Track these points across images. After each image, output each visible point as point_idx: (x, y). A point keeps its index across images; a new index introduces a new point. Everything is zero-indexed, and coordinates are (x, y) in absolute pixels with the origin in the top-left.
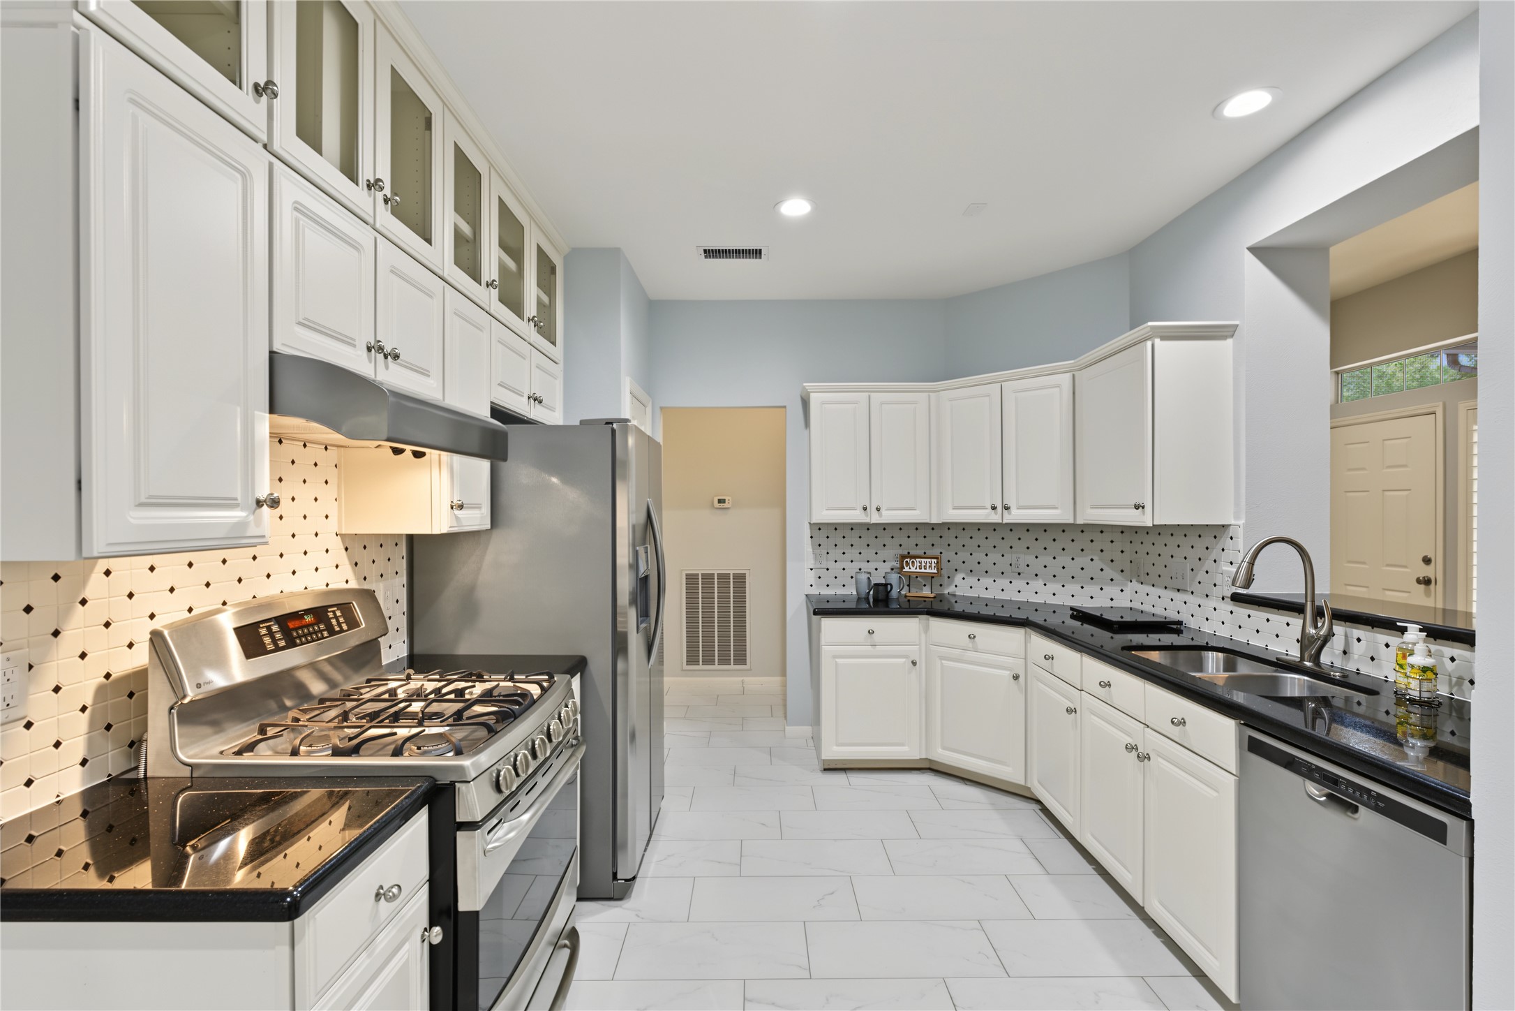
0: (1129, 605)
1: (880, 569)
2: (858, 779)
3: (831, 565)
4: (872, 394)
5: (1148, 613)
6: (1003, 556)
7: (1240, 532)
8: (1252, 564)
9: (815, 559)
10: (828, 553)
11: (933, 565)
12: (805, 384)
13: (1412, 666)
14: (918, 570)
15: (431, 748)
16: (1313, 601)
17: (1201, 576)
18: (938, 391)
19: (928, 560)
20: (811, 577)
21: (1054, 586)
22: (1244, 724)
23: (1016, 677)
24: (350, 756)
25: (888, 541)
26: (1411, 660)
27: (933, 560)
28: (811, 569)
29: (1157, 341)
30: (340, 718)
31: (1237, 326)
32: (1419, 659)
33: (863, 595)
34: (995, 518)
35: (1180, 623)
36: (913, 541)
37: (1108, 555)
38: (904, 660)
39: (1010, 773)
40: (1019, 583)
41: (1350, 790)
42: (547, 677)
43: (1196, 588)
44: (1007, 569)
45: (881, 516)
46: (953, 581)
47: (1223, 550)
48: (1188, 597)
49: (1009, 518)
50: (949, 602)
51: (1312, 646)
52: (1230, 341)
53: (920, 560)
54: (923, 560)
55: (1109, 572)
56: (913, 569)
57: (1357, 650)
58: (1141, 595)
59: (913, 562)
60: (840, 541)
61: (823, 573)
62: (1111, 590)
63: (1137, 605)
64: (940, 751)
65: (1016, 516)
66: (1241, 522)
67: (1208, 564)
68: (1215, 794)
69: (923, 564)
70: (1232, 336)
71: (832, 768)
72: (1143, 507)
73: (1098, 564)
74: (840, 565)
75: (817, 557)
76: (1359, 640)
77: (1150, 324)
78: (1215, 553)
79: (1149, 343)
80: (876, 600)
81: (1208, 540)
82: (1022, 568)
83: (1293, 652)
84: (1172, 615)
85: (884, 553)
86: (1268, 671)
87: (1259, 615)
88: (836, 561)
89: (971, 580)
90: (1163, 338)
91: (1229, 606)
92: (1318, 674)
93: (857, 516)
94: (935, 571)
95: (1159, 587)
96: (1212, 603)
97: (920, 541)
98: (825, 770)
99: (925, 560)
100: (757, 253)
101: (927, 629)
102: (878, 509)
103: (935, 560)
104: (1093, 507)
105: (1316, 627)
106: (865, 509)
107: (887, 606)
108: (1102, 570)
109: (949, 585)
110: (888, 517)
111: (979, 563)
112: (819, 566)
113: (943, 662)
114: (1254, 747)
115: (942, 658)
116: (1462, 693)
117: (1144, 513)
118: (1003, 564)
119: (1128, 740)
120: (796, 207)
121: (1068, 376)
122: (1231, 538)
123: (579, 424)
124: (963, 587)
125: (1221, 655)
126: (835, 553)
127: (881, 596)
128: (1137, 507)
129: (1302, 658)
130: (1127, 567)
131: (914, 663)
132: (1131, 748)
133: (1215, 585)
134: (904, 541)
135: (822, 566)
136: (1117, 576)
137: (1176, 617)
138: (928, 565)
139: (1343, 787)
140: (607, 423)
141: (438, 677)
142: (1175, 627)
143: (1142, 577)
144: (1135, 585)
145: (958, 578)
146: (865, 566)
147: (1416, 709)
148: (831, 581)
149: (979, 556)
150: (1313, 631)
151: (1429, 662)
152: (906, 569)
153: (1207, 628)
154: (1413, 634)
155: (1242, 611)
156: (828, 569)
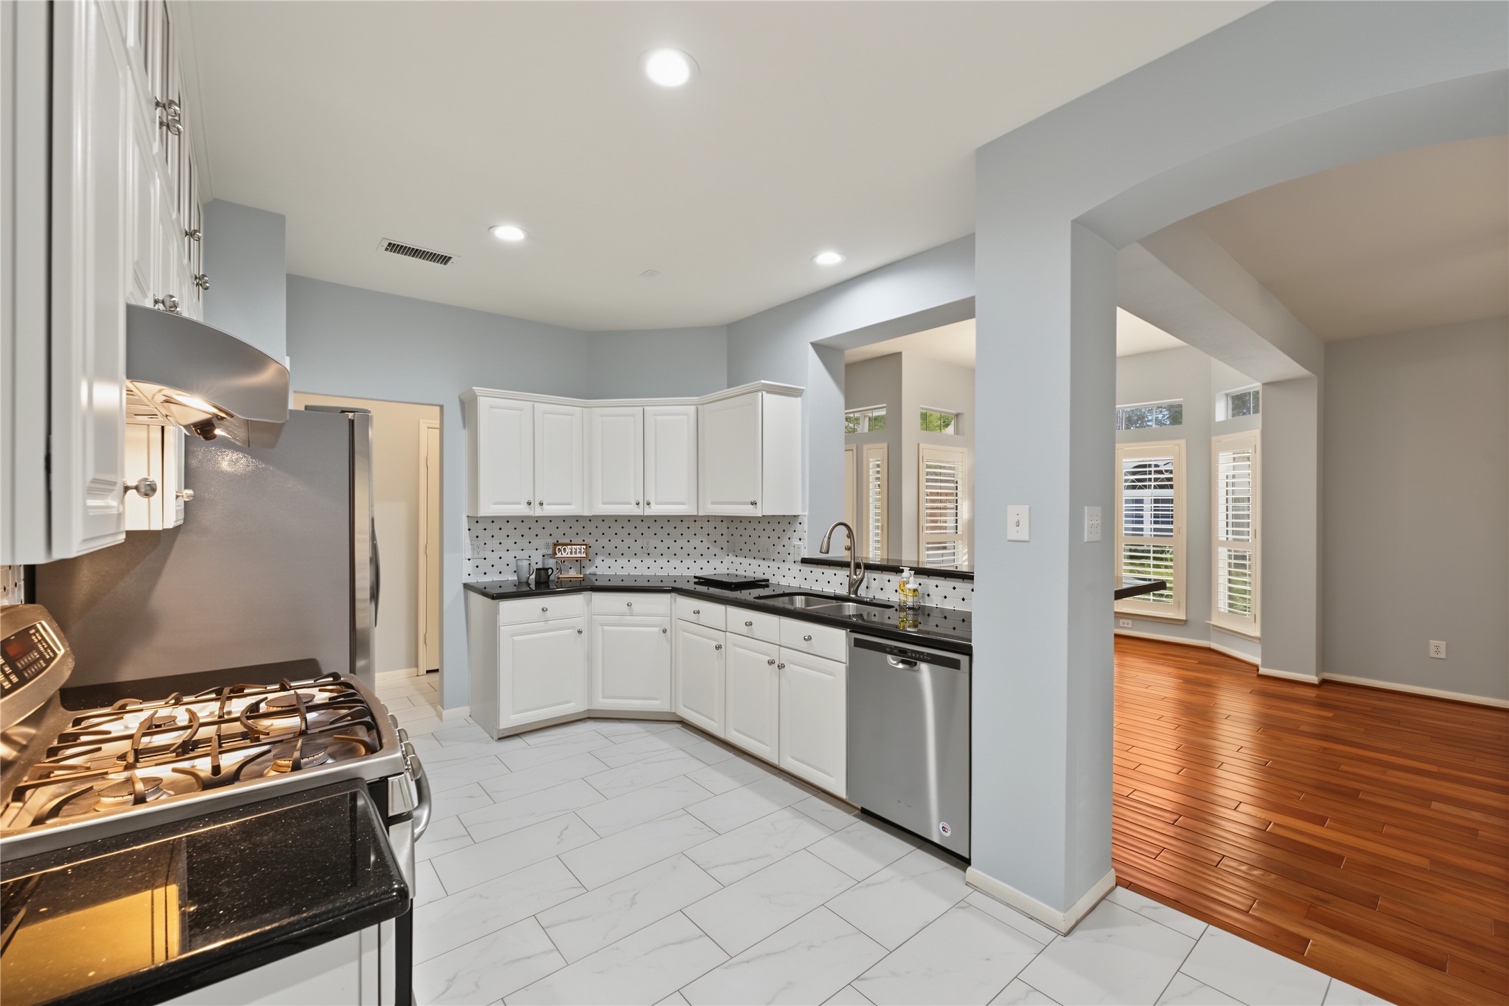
0: (727, 572)
1: (534, 556)
2: (532, 739)
3: (488, 554)
4: (536, 404)
5: (741, 576)
6: (636, 541)
7: (806, 520)
8: (829, 538)
9: (473, 550)
10: (485, 544)
11: (583, 550)
12: (474, 388)
13: (910, 590)
14: (569, 555)
15: (312, 758)
16: (854, 559)
17: (780, 548)
18: (591, 407)
19: (578, 547)
20: (468, 567)
21: (675, 562)
22: (850, 631)
23: (665, 631)
24: (233, 783)
25: (540, 531)
26: (908, 586)
27: (582, 547)
28: (469, 560)
29: (764, 393)
30: (180, 750)
31: (803, 390)
32: (911, 586)
33: (524, 580)
34: (637, 511)
35: (768, 580)
36: (561, 531)
37: (712, 538)
38: (571, 630)
39: (658, 705)
40: (649, 562)
41: (914, 655)
42: (332, 679)
43: (776, 556)
44: (639, 550)
45: (543, 510)
46: (594, 563)
47: (795, 531)
48: (771, 563)
49: (649, 512)
50: (591, 581)
51: (854, 585)
52: (799, 399)
53: (570, 547)
54: (573, 547)
55: (714, 550)
56: (565, 555)
57: (874, 585)
58: (736, 565)
59: (565, 549)
60: (496, 532)
61: (480, 562)
62: (715, 563)
63: (732, 571)
64: (601, 700)
65: (655, 510)
66: (806, 513)
67: (785, 541)
68: (831, 677)
69: (574, 550)
70: (800, 396)
71: (505, 737)
72: (756, 504)
73: (706, 544)
74: (497, 555)
75: (475, 548)
76: (875, 579)
77: (763, 381)
78: (789, 534)
79: (760, 394)
80: (538, 583)
81: (784, 525)
82: (651, 550)
83: (843, 591)
84: (759, 576)
85: (537, 542)
86: (834, 603)
87: (818, 570)
88: (493, 551)
89: (610, 561)
90: (768, 392)
91: (799, 566)
92: (859, 601)
93: (521, 510)
94: (584, 555)
95: (750, 557)
96: (787, 565)
97: (567, 531)
98: (499, 739)
99: (575, 547)
100: (445, 260)
101: (589, 602)
102: (541, 504)
103: (585, 547)
104: (713, 503)
105: (856, 575)
106: (529, 504)
107: (548, 587)
108: (708, 548)
109: (590, 566)
110: (550, 510)
111: (616, 547)
112: (476, 556)
113: (604, 627)
114: (858, 643)
115: (602, 625)
116: (924, 602)
117: (756, 508)
118: (636, 547)
119: (768, 658)
120: (509, 233)
121: (693, 408)
122: (800, 523)
123: (303, 409)
124: (603, 568)
125: (803, 597)
126: (493, 544)
127: (543, 579)
128: (752, 504)
129: (850, 593)
130: (725, 545)
131: (580, 632)
132: (771, 663)
133: (789, 554)
134: (554, 531)
135: (480, 556)
136: (718, 551)
137: (765, 577)
138: (578, 550)
139: (910, 654)
140: (343, 412)
141: (215, 696)
142: (764, 583)
143: (737, 551)
144: (732, 558)
145: (598, 561)
146: (519, 554)
147: (911, 612)
148: (489, 569)
149: (616, 541)
150: (855, 577)
151: (916, 586)
152: (559, 555)
153: (784, 582)
154: (907, 573)
155: (807, 569)
156: (485, 559)
